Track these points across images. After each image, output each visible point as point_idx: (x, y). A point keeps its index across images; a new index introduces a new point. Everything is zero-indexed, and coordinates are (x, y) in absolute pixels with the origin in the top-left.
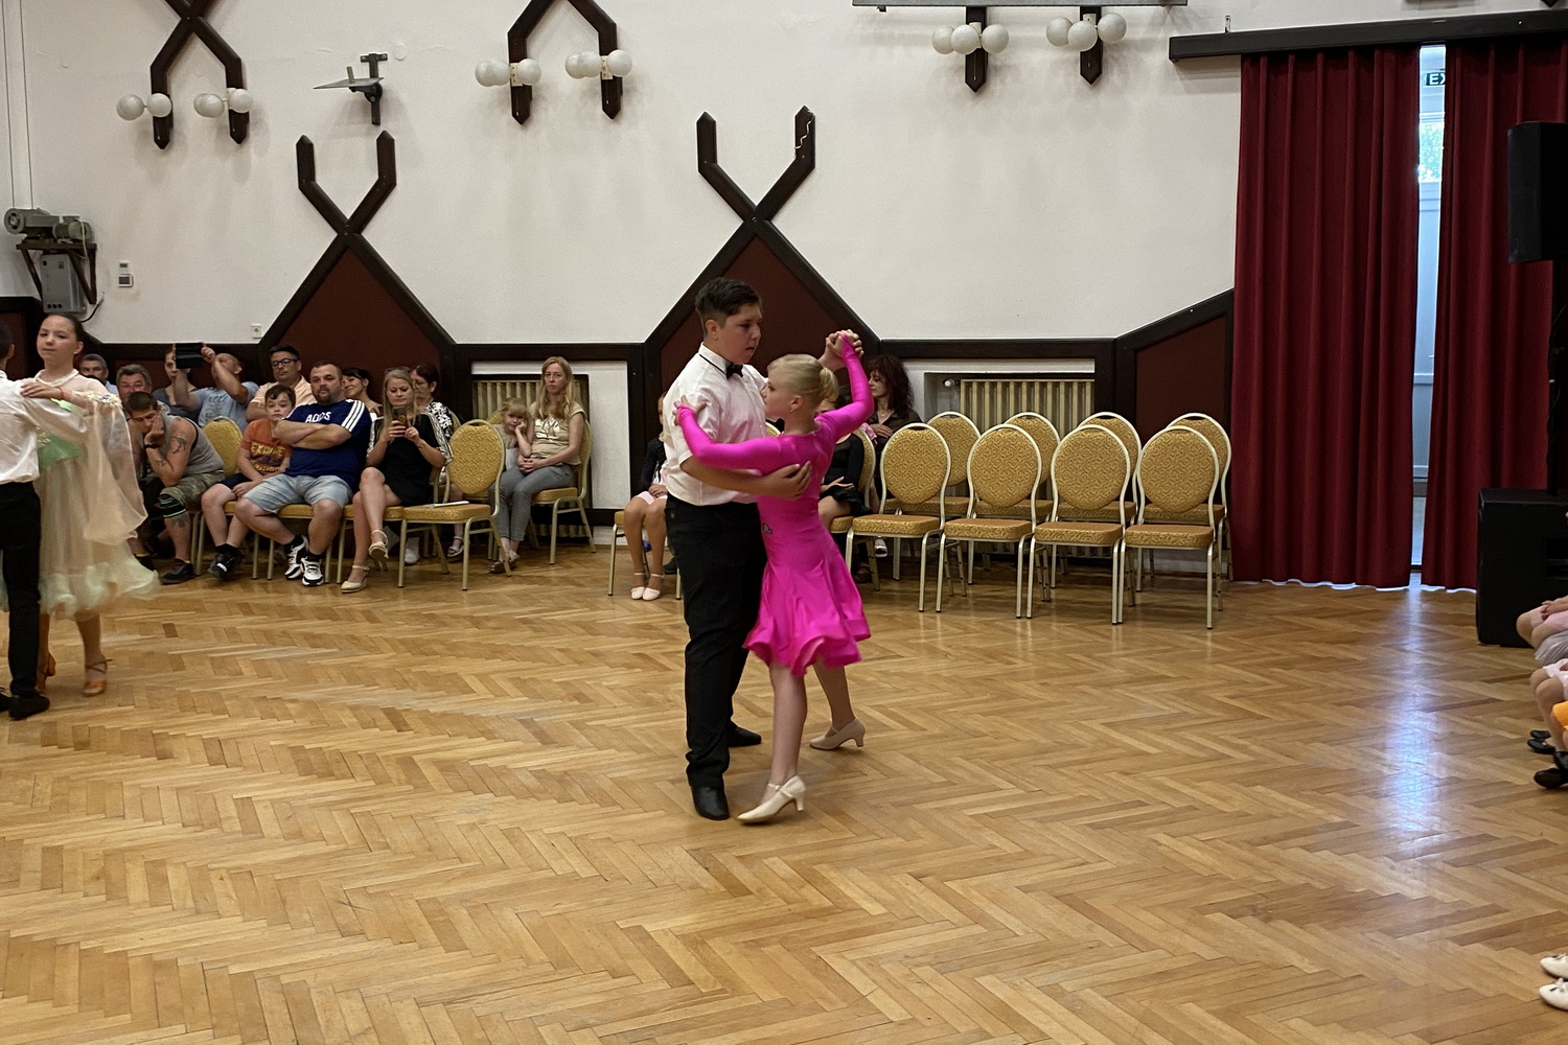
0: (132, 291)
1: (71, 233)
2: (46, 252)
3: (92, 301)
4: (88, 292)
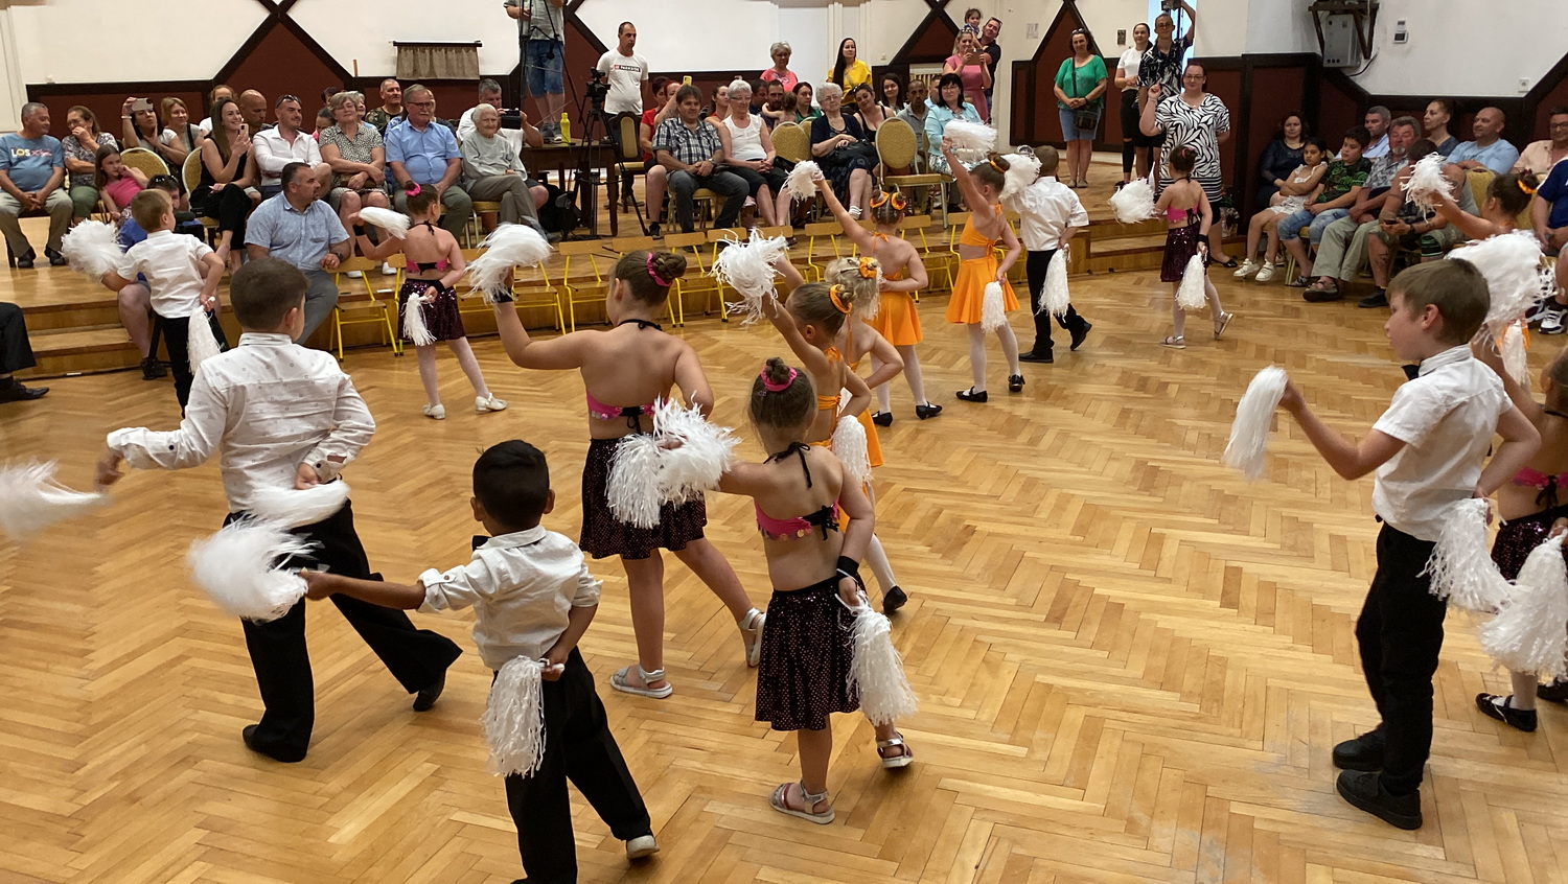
0: (1408, 45)
3: (1367, 57)
4: (1365, 48)
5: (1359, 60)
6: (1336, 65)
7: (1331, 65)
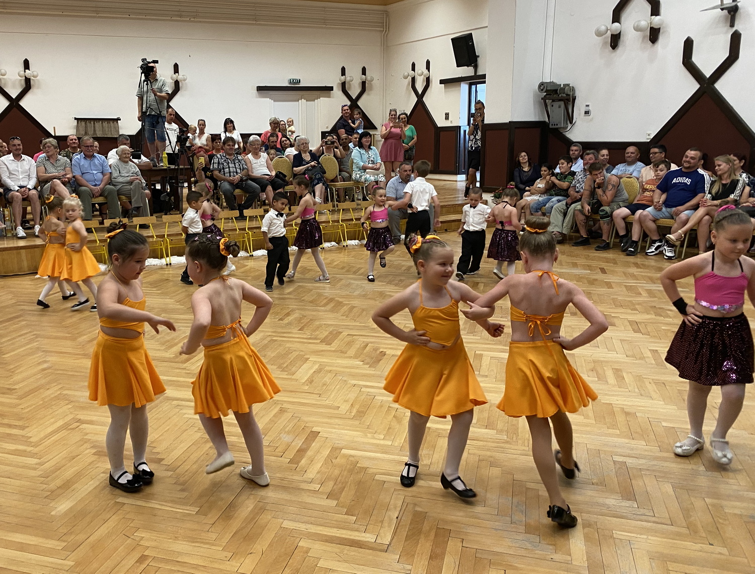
0: (591, 117)
1: (566, 92)
2: (553, 101)
3: (571, 123)
4: (570, 119)
5: (567, 124)
6: (556, 127)
7: (554, 127)
